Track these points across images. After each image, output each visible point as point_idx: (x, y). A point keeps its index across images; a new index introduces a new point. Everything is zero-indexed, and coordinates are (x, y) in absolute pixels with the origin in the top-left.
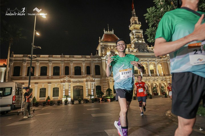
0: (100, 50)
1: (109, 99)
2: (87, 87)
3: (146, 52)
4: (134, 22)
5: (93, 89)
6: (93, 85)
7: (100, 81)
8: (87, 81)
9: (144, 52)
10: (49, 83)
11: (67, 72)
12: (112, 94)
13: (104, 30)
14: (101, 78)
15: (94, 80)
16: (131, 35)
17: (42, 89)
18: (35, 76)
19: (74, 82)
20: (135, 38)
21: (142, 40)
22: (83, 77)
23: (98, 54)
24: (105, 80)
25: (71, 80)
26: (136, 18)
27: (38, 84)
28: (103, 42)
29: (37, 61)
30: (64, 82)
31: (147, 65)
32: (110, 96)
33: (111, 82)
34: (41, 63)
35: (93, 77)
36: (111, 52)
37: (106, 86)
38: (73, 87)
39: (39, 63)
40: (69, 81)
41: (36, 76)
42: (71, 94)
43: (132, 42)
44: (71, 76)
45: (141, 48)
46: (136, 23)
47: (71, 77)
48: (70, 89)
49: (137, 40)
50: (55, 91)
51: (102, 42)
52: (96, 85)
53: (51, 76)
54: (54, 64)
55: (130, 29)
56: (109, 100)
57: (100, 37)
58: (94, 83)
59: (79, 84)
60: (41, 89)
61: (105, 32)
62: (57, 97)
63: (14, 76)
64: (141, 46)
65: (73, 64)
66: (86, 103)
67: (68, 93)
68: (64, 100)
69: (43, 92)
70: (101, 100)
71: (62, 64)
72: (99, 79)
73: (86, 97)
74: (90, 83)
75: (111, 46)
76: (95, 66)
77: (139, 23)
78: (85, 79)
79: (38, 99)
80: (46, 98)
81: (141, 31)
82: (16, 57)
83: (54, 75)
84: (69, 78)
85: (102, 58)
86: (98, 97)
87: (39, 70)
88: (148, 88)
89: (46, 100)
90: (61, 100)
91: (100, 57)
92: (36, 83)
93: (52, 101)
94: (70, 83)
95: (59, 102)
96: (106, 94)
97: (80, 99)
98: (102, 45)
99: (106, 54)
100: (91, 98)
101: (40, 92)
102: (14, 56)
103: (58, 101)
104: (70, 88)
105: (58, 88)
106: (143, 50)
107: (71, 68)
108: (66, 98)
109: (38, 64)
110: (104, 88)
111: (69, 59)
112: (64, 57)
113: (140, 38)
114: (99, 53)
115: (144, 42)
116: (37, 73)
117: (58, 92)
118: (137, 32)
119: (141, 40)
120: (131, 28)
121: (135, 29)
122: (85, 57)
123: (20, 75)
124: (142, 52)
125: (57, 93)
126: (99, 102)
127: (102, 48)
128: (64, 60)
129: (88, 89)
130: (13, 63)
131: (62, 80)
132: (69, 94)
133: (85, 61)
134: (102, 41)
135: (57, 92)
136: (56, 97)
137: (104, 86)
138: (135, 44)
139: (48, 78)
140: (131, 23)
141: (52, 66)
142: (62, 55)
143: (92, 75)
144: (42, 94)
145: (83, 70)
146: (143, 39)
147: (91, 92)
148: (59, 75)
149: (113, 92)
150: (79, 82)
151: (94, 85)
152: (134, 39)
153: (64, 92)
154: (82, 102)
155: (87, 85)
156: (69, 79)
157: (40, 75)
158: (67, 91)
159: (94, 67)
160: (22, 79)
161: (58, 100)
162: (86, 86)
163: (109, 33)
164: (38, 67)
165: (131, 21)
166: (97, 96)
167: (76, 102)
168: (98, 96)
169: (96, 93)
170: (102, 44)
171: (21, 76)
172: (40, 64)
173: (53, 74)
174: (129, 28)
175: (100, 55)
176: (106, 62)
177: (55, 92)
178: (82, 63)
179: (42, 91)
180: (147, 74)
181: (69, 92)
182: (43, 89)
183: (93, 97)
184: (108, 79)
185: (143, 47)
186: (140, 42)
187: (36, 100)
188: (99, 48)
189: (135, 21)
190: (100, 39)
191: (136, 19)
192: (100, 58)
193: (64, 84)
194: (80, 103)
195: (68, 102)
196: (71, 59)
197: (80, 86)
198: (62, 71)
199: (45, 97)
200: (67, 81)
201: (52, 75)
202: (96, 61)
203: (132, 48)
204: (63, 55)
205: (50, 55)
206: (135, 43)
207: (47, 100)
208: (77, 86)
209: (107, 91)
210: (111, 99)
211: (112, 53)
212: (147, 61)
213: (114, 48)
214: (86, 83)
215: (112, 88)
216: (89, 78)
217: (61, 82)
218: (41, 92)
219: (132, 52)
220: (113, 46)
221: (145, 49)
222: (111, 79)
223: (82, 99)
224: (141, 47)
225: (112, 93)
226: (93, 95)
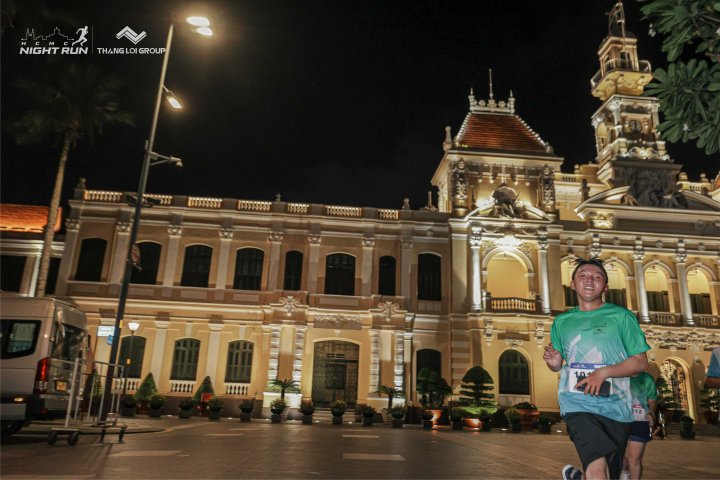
0: (446, 187)
1: (473, 416)
2: (376, 353)
3: (674, 207)
4: (619, 59)
5: (404, 364)
6: (402, 343)
7: (440, 327)
8: (377, 324)
9: (659, 206)
10: (216, 319)
11: (293, 278)
12: (492, 396)
13: (471, 98)
14: (443, 313)
15: (412, 322)
16: (599, 120)
17: (185, 342)
18: (161, 283)
19: (318, 324)
20: (620, 136)
21: (655, 148)
22: (362, 306)
23: (435, 203)
24: (464, 326)
25: (307, 312)
26: (629, 43)
27: (168, 320)
28: (464, 149)
29: (174, 220)
30: (278, 318)
31: (675, 271)
32: (479, 404)
33: (489, 335)
34: (188, 233)
35: (406, 306)
36: (497, 195)
37: (466, 356)
38: (318, 347)
39: (180, 232)
40: (300, 319)
41: (165, 285)
42: (303, 376)
43: (605, 152)
44: (308, 297)
45: (646, 187)
46: (625, 66)
47: (307, 301)
48: (299, 355)
49: (629, 147)
50: (237, 354)
51: (458, 149)
52: (419, 345)
53: (223, 288)
54: (243, 239)
55: (595, 93)
56: (476, 422)
57: (448, 129)
58: (408, 335)
59: (340, 336)
60: (178, 343)
61: (475, 106)
62: (241, 385)
63: (78, 277)
64: (647, 173)
65: (322, 243)
66: (368, 424)
67: (291, 369)
68: (269, 398)
69: (186, 356)
70: (435, 417)
71: (276, 240)
72: (436, 321)
73: (371, 395)
74: (393, 336)
75: (497, 170)
76: (420, 256)
77: (642, 67)
78: (369, 316)
79: (166, 386)
80: (196, 384)
81: (653, 106)
82: (95, 200)
83: (236, 286)
84: (302, 303)
85: (455, 224)
86: (423, 401)
87: (178, 261)
88: (675, 384)
89: (195, 390)
90: (258, 398)
91: (443, 219)
92: (163, 316)
93: (217, 401)
94: (303, 329)
95: (250, 410)
96: (462, 392)
97: (340, 402)
98: (455, 165)
99: (471, 204)
100: (390, 403)
101: (177, 353)
102: (86, 197)
103: (244, 400)
104: (299, 348)
105: (251, 347)
106: (659, 193)
107: (311, 260)
108: (279, 395)
109: (175, 235)
110: (456, 366)
111: (305, 221)
112: (286, 210)
113: (644, 137)
114: (441, 199)
115: (666, 158)
116: (170, 273)
117: (250, 362)
118: (629, 109)
119: (646, 147)
120: (601, 88)
121: (619, 92)
122: (378, 216)
123: (103, 276)
124: (653, 205)
125: (246, 367)
126: (429, 426)
127: (455, 179)
128: (286, 225)
129: (381, 363)
130: (78, 226)
131: (268, 311)
132: (296, 377)
133: (377, 231)
134: (457, 144)
135: (243, 363)
136: (237, 385)
137: (456, 355)
138: (618, 163)
139: (211, 299)
140: (603, 66)
141: (232, 245)
142: (278, 202)
143: (402, 297)
144: (182, 367)
145: (365, 273)
146: (661, 144)
147: (393, 374)
148: (258, 288)
149: (496, 384)
150: (343, 324)
151: (407, 343)
152: (613, 139)
153: (274, 364)
154: (349, 417)
155: (376, 342)
156: (301, 310)
157: (179, 280)
158: (286, 362)
159: (415, 262)
160: (110, 292)
161: (244, 397)
162: (373, 348)
163: (493, 110)
164: (177, 246)
165: (603, 57)
166: (420, 396)
167: (321, 416)
168: (424, 397)
169: (418, 382)
170: (454, 158)
171: (105, 280)
172: (183, 235)
173: (231, 283)
174: (590, 87)
175: (443, 207)
176: (472, 242)
177: (236, 364)
178: (359, 241)
179: (184, 352)
180: (673, 311)
181: (297, 365)
182: (188, 344)
183: (398, 401)
184: (475, 325)
185: (656, 178)
186: (644, 153)
187: (154, 387)
188: (442, 178)
189: (623, 56)
190: (448, 134)
191: (629, 45)
192: (446, 221)
193: (278, 327)
194: (338, 420)
195: (286, 413)
196: (313, 221)
197: (346, 344)
198: (272, 271)
199: (194, 379)
200: (289, 315)
201: (227, 287)
202: (423, 234)
203: (599, 182)
204: (282, 200)
205: (226, 199)
206: (620, 159)
207: (199, 394)
208: (333, 343)
209: (465, 379)
210: (483, 417)
211: (500, 203)
212: (674, 247)
213: (513, 178)
214: (372, 333)
215: (491, 366)
216: (389, 310)
217: (266, 320)
218: (180, 354)
219: (601, 200)
220: (510, 170)
221: (666, 191)
222: (491, 322)
223: (352, 405)
224: (646, 178)
225: (488, 392)
226: (403, 394)
